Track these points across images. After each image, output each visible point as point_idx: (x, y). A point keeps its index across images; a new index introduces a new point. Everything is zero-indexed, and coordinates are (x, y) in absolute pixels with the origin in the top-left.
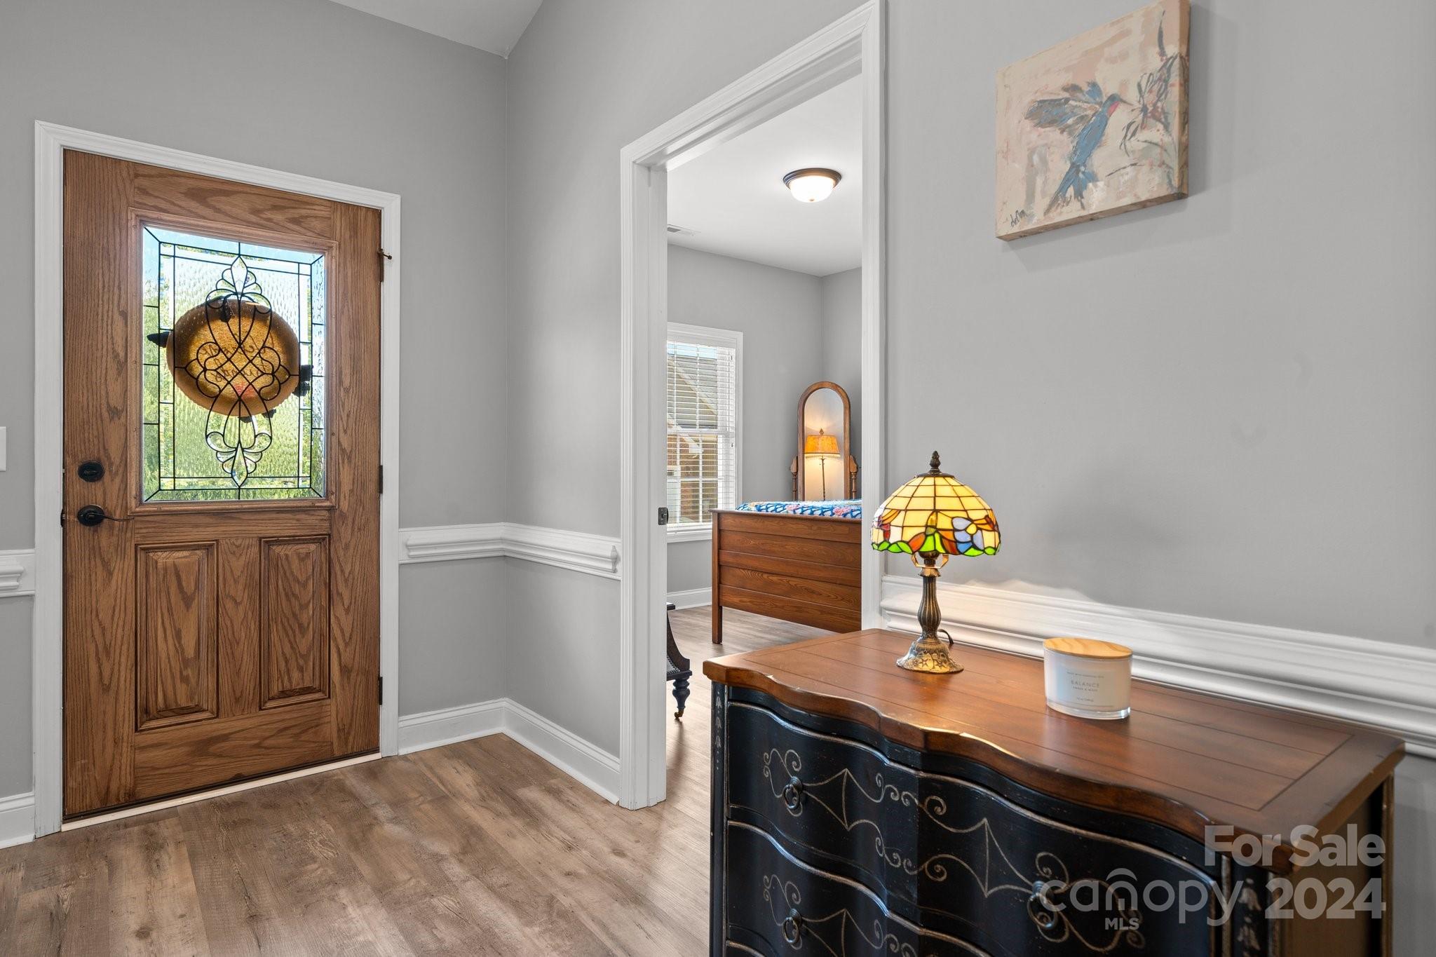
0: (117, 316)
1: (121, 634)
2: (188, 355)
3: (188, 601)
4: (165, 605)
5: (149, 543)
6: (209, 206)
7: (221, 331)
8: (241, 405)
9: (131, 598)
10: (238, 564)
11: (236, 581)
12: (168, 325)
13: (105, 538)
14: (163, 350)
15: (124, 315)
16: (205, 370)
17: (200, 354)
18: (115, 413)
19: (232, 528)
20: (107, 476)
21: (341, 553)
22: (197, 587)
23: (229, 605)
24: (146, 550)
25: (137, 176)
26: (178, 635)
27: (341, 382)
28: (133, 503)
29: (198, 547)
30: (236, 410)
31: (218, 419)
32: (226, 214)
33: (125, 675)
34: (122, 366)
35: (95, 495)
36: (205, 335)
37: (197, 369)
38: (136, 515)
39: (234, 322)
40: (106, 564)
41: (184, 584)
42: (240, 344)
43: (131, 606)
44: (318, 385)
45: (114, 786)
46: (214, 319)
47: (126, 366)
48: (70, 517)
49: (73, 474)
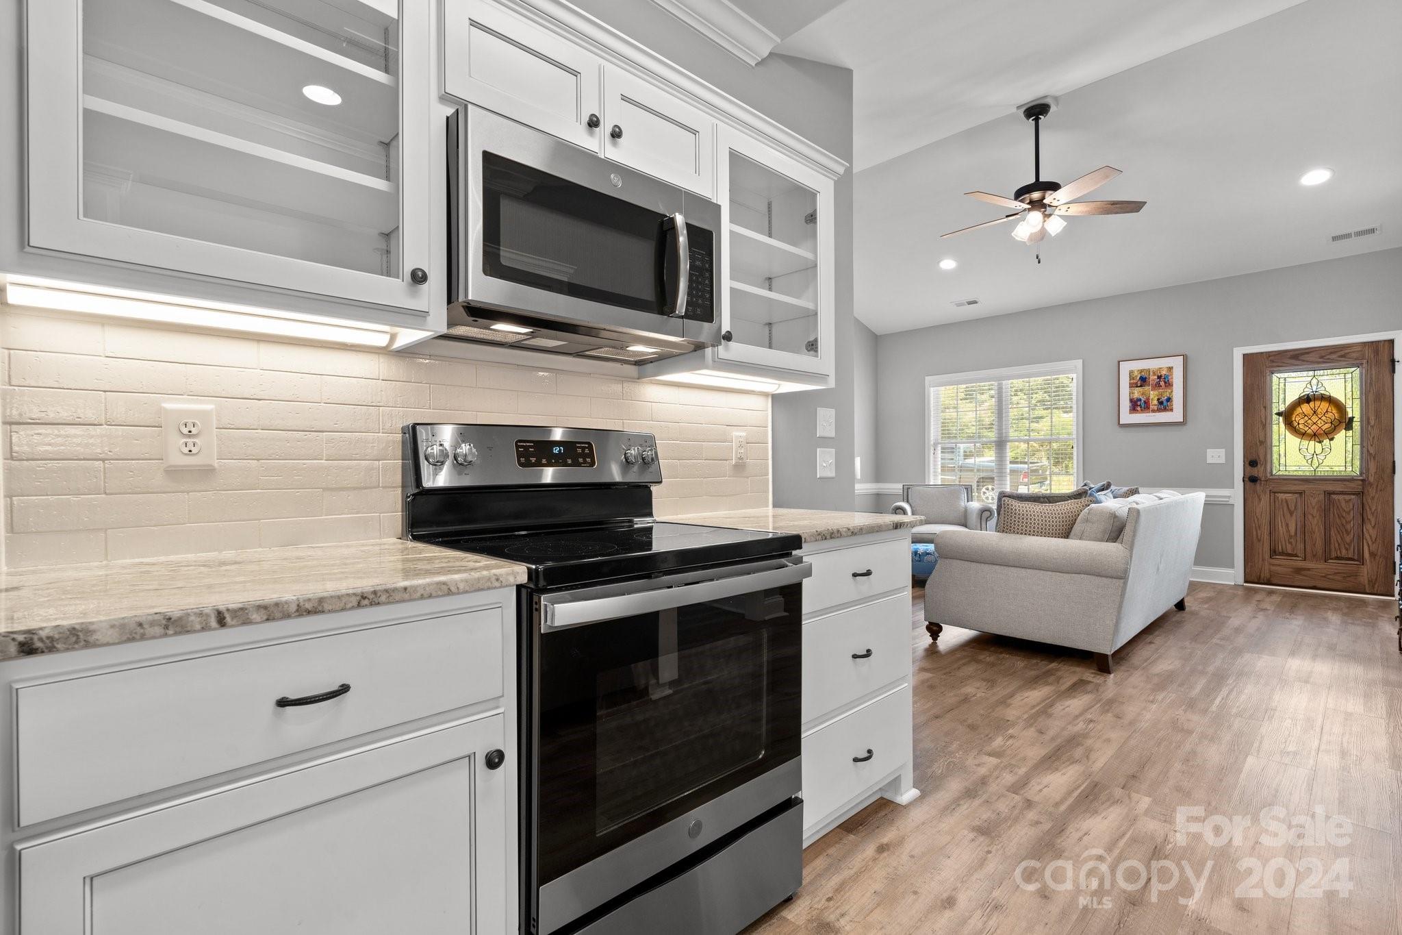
0: (1262, 408)
1: (1265, 521)
2: (1292, 418)
3: (1291, 514)
4: (1282, 513)
5: (1275, 490)
6: (1299, 360)
7: (1305, 408)
8: (1316, 436)
9: (1268, 509)
10: (1314, 501)
11: (1313, 508)
12: (1282, 408)
13: (1258, 487)
14: (1281, 418)
15: (1265, 407)
16: (1299, 424)
17: (1297, 418)
18: (1262, 443)
19: (1311, 486)
20: (1259, 466)
21: (1370, 500)
22: (1295, 507)
23: (1310, 517)
24: (1275, 492)
25: (1269, 356)
26: (1287, 525)
27: (1368, 423)
28: (1268, 475)
29: (1296, 493)
30: (1313, 438)
31: (1305, 443)
32: (1307, 361)
33: (1266, 537)
34: (1264, 426)
35: (1255, 472)
36: (1299, 410)
37: (1295, 424)
38: (1270, 479)
39: (1312, 404)
40: (1259, 497)
41: (1290, 506)
42: (1315, 412)
43: (1268, 513)
44: (1357, 425)
45: (1262, 576)
46: (1303, 403)
47: (1265, 425)
48: (1247, 479)
49: (1247, 465)
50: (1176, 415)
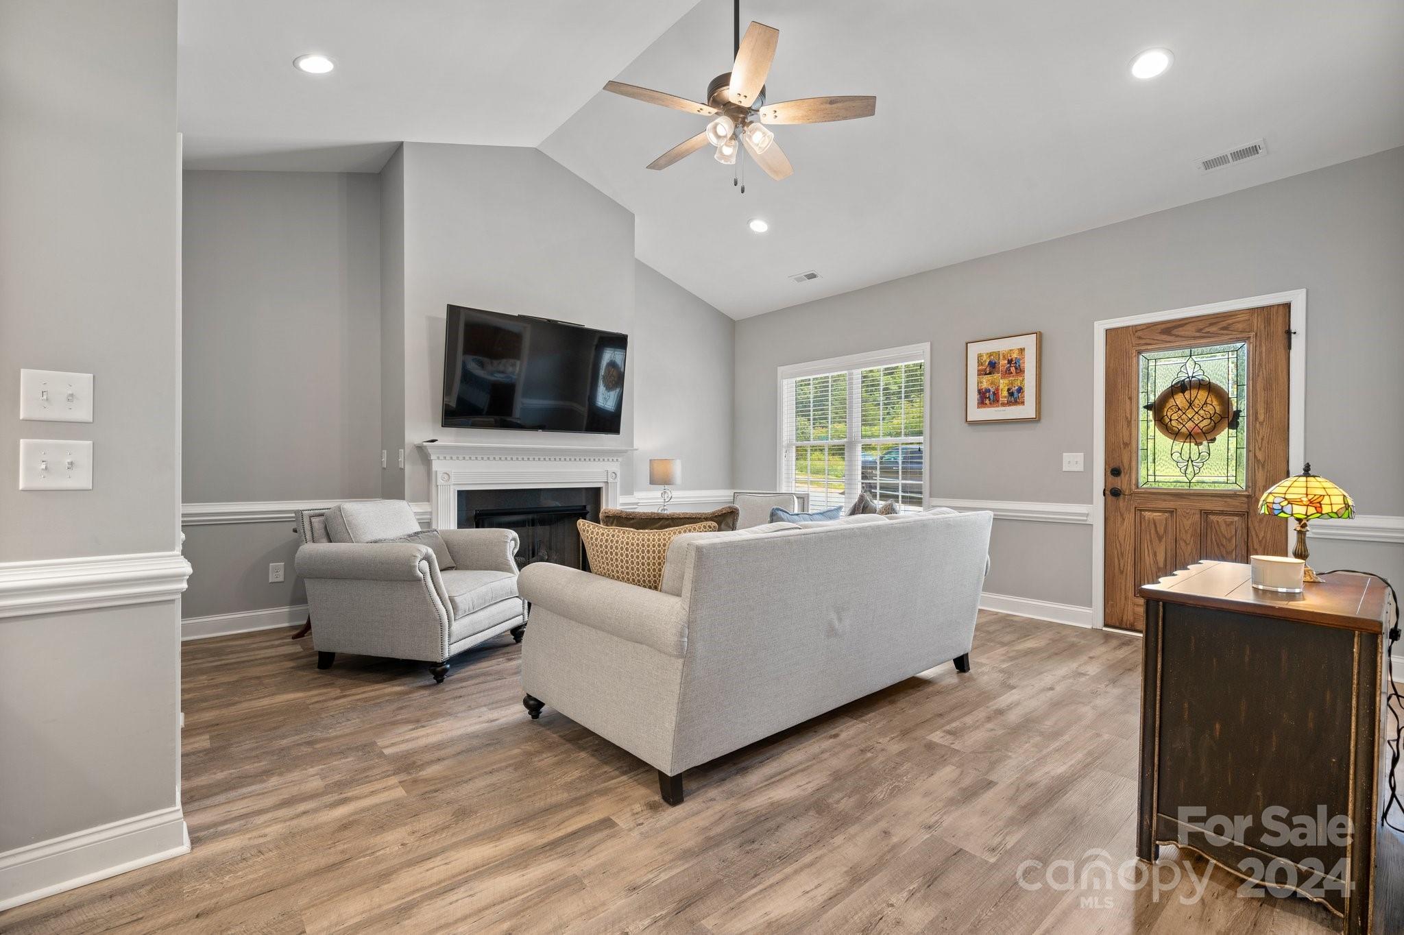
0: (1128, 400)
1: (1128, 548)
2: (1163, 412)
3: (1160, 539)
4: (1148, 538)
5: (1142, 507)
6: (1174, 335)
7: (1180, 399)
8: (1190, 436)
9: (1133, 532)
10: (1187, 523)
11: (1186, 532)
12: (1152, 399)
13: (1122, 503)
14: (1151, 413)
15: (1130, 399)
16: (1171, 420)
17: (1170, 413)
18: (1127, 445)
19: (1184, 503)
20: (1122, 475)
21: (1256, 524)
22: (1165, 532)
23: (1182, 544)
24: (1141, 510)
25: (1136, 331)
26: (1155, 554)
27: (1256, 419)
28: (1133, 487)
29: (1166, 512)
30: (1188, 440)
31: (1178, 446)
32: (1181, 337)
33: (1130, 568)
34: (1129, 423)
35: (1118, 483)
36: (1171, 402)
37: (1167, 420)
38: (1135, 493)
39: (1187, 394)
40: (1122, 515)
41: (1158, 529)
42: (1191, 404)
43: (1133, 537)
44: (1243, 421)
45: (1125, 619)
46: (1177, 393)
47: (1131, 422)
48: (1107, 492)
49: (1109, 473)
50: (1027, 410)
